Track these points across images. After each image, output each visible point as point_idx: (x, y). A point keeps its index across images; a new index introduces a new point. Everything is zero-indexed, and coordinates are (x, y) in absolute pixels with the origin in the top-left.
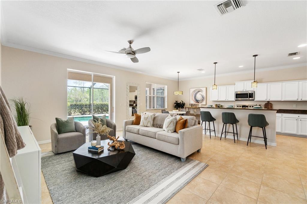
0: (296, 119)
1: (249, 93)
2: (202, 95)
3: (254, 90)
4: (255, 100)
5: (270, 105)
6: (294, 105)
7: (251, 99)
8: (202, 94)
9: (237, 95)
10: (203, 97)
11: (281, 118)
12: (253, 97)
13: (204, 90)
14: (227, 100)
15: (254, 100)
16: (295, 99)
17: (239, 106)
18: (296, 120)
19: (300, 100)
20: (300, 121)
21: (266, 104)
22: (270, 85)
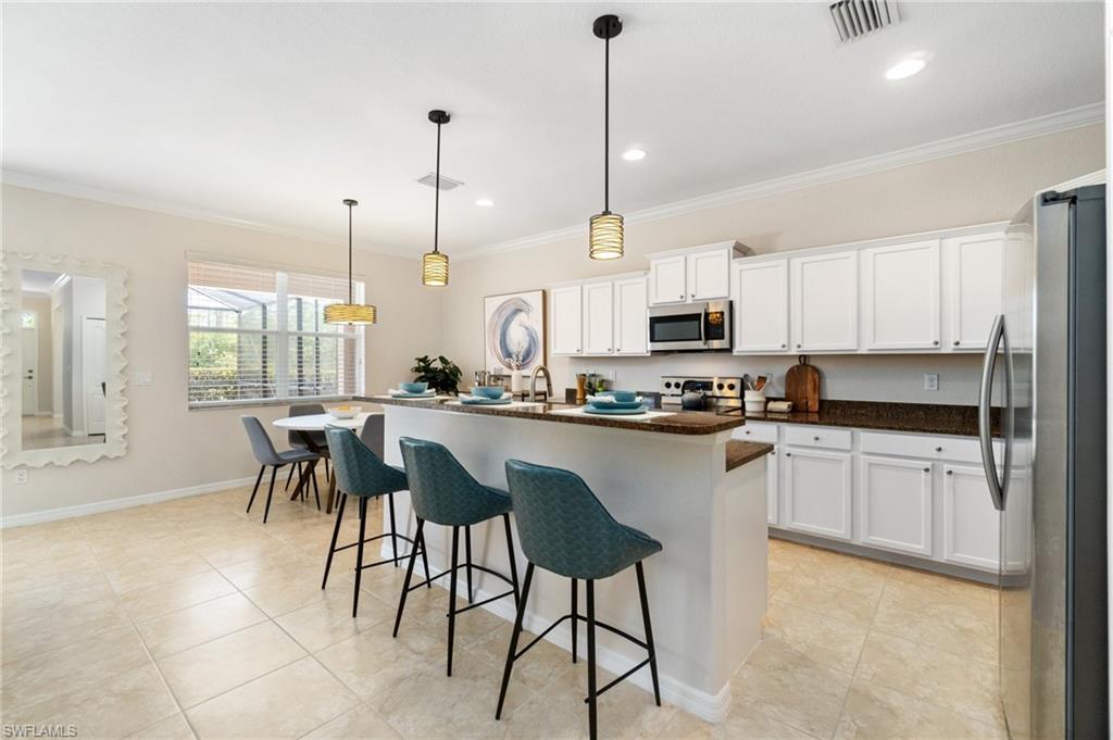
0: (928, 464)
1: (707, 315)
2: (527, 329)
3: (731, 299)
4: (735, 353)
5: (810, 376)
6: (926, 377)
7: (716, 344)
8: (527, 325)
9: (657, 326)
10: (533, 340)
11: (848, 455)
12: (722, 338)
13: (535, 301)
14: (616, 354)
15: (730, 350)
16: (921, 342)
17: (673, 382)
18: (927, 470)
19: (948, 349)
20: (945, 474)
21: (791, 370)
22: (803, 264)
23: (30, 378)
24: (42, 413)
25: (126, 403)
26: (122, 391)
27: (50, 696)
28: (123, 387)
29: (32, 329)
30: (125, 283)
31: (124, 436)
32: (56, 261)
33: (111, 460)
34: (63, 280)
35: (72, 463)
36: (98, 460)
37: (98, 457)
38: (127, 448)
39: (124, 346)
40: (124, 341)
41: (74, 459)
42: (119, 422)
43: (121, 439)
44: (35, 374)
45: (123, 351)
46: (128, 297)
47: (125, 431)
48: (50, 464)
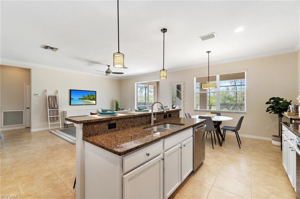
25: (184, 108)
28: (183, 105)
40: (183, 96)
43: (183, 115)
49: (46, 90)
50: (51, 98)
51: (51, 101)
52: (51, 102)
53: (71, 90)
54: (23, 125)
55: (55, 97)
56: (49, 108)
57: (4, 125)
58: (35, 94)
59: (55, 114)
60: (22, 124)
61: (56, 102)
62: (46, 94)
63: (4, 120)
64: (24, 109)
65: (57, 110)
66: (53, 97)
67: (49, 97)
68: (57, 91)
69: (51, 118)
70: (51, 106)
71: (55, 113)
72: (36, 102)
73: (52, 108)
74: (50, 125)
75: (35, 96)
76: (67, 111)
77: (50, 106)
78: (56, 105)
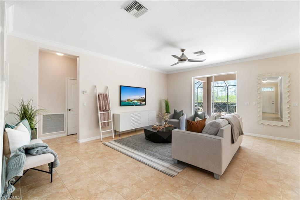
23: (273, 103)
24: (276, 113)
25: (289, 111)
26: (288, 108)
27: (254, 174)
28: (289, 107)
29: (273, 91)
30: (289, 77)
31: (289, 121)
32: (270, 74)
33: (285, 127)
34: (280, 78)
35: (274, 125)
36: (281, 126)
37: (281, 125)
38: (289, 124)
39: (288, 95)
40: (289, 93)
41: (275, 124)
42: (287, 116)
43: (288, 121)
44: (274, 103)
45: (288, 96)
46: (290, 81)
47: (289, 119)
48: (268, 125)
49: (96, 86)
50: (102, 97)
51: (102, 100)
52: (102, 102)
53: (121, 87)
54: (65, 132)
55: (106, 95)
56: (100, 110)
57: (43, 133)
58: (83, 91)
59: (106, 119)
60: (64, 130)
61: (107, 102)
62: (95, 91)
63: (43, 125)
64: (65, 112)
65: (108, 113)
66: (103, 95)
67: (99, 95)
68: (107, 88)
69: (102, 124)
70: (103, 107)
71: (106, 117)
72: (84, 103)
73: (103, 111)
74: (102, 133)
75: (83, 93)
76: (121, 114)
77: (101, 107)
78: (107, 105)
